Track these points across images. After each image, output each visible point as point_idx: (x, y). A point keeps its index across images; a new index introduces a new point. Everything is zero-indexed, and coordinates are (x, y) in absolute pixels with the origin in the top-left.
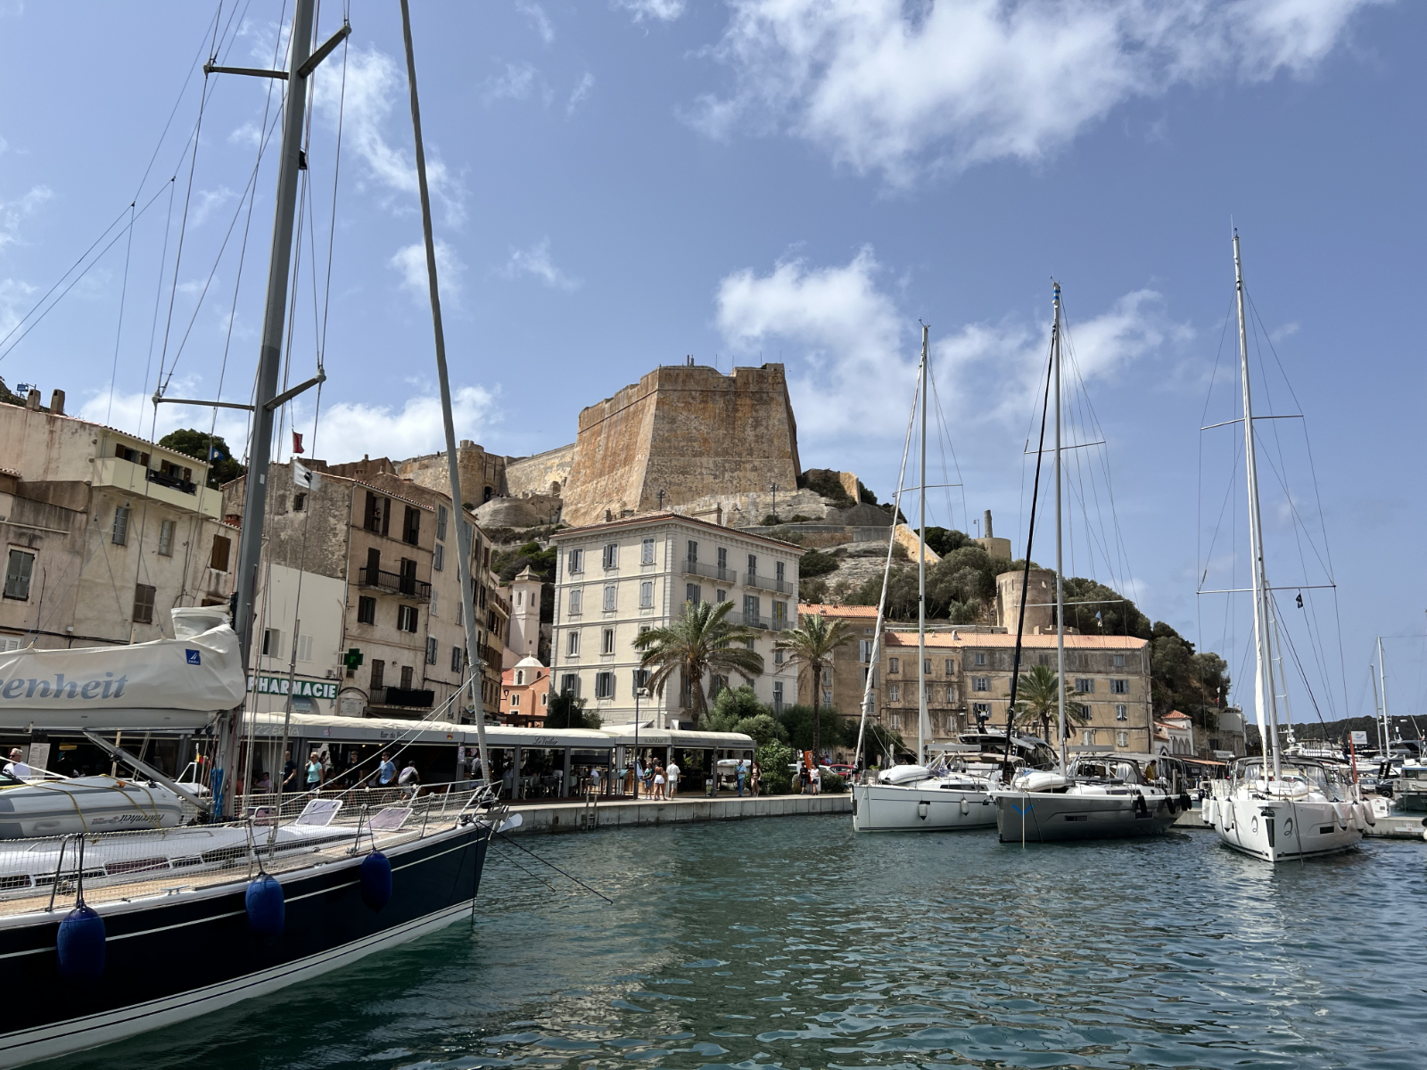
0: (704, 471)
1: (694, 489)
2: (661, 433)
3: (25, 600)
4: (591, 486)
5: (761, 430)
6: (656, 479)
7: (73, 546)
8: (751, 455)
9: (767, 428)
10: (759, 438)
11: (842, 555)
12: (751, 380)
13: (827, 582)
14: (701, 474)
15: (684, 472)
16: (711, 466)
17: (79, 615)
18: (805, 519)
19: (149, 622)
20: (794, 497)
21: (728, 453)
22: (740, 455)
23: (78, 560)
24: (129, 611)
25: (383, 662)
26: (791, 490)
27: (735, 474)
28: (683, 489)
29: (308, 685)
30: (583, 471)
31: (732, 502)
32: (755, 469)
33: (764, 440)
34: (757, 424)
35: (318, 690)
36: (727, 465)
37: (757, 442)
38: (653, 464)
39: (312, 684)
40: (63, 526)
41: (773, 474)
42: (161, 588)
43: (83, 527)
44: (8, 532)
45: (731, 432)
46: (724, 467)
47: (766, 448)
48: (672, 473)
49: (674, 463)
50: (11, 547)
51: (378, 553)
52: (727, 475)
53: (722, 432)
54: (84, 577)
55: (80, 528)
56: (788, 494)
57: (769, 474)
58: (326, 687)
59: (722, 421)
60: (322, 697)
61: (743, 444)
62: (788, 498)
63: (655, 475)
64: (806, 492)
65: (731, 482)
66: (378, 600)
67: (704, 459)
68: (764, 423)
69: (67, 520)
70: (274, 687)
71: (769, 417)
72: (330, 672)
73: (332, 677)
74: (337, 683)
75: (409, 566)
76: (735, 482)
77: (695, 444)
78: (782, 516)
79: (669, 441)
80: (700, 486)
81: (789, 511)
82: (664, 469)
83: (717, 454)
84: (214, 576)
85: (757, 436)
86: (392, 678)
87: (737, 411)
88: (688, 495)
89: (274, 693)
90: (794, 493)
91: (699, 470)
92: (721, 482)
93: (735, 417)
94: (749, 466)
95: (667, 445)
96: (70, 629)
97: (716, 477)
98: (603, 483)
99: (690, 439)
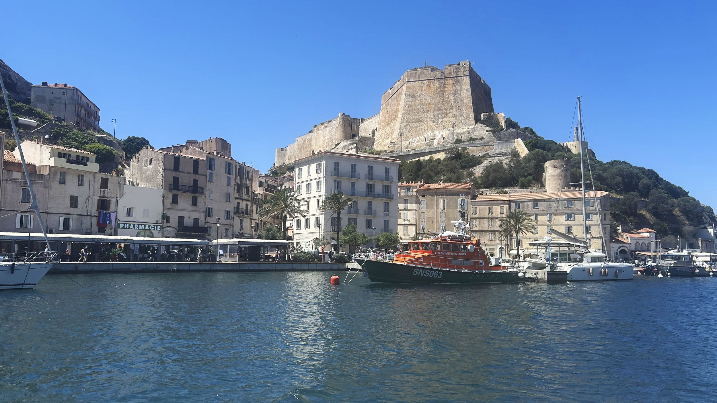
0: (428, 120)
1: (423, 129)
2: (408, 103)
3: (30, 203)
4: (384, 131)
5: (457, 96)
6: (405, 126)
7: (45, 184)
8: (452, 109)
9: (460, 95)
10: (456, 101)
11: (487, 156)
12: (452, 71)
13: (474, 171)
14: (427, 121)
15: (419, 121)
16: (432, 117)
17: (49, 206)
18: (475, 139)
19: (77, 207)
20: (472, 129)
21: (440, 110)
22: (446, 109)
23: (47, 189)
24: (69, 204)
25: (184, 217)
26: (472, 125)
27: (444, 120)
28: (418, 129)
29: (147, 226)
30: (382, 124)
31: (441, 133)
32: (454, 116)
33: (459, 101)
34: (456, 92)
35: (152, 227)
36: (440, 115)
37: (455, 102)
38: (404, 119)
39: (149, 226)
40: (40, 179)
41: (463, 118)
42: (80, 196)
43: (48, 179)
44: (21, 183)
45: (442, 99)
46: (438, 116)
47: (459, 105)
48: (413, 122)
49: (414, 117)
50: (22, 188)
51: (178, 178)
52: (440, 121)
53: (438, 99)
54: (50, 195)
55: (47, 180)
56: (470, 127)
57: (461, 118)
58: (156, 226)
59: (438, 93)
60: (154, 229)
61: (448, 104)
62: (470, 129)
63: (405, 124)
64: (479, 125)
65: (442, 124)
66: (179, 195)
67: (429, 114)
68: (459, 92)
69: (42, 178)
70: (132, 226)
71: (461, 89)
72: (157, 221)
73: (159, 223)
74: (161, 225)
75: (195, 182)
76: (443, 124)
77: (424, 107)
78: (464, 139)
79: (412, 106)
80: (426, 127)
81: (469, 136)
82: (409, 120)
83: (435, 110)
84: (102, 191)
85: (455, 99)
86: (189, 222)
87: (445, 87)
88: (421, 132)
89: (132, 229)
90: (473, 127)
91: (425, 120)
92: (437, 124)
93: (444, 91)
94: (450, 115)
95: (411, 108)
96: (47, 211)
97: (434, 122)
98: (388, 129)
99: (423, 104)
